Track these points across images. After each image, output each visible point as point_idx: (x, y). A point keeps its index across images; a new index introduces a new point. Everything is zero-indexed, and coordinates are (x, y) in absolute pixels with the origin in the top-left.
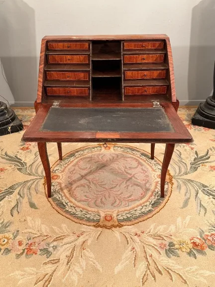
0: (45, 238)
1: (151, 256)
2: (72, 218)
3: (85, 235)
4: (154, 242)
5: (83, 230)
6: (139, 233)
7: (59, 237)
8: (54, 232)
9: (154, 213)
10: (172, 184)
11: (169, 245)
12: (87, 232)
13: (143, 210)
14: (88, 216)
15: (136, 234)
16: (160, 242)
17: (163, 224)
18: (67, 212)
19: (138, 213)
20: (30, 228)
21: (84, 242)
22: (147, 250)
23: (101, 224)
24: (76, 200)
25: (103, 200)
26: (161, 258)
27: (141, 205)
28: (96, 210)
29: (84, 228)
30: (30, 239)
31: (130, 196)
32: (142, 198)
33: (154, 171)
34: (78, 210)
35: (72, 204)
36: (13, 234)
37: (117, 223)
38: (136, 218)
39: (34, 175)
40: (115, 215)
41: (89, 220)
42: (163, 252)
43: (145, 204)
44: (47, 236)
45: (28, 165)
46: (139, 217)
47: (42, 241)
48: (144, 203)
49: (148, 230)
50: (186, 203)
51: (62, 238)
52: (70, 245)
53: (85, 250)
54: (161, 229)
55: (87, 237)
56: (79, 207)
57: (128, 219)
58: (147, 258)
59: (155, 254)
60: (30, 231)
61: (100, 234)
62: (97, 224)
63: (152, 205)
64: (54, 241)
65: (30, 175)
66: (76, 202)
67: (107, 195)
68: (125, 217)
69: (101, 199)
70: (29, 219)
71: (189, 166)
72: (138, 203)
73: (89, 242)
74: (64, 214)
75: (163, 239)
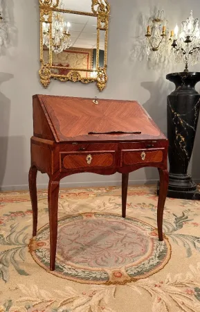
0: (49, 303)
1: (183, 304)
2: (75, 280)
3: (97, 294)
4: (179, 290)
5: (93, 289)
6: (157, 284)
7: (67, 300)
8: (59, 296)
9: (163, 264)
10: (167, 239)
11: (196, 291)
12: (100, 290)
13: (151, 263)
14: (94, 275)
15: (156, 286)
16: (185, 289)
17: (178, 273)
18: (67, 274)
19: (147, 266)
20: (26, 296)
21: (100, 301)
22: (176, 299)
23: (112, 281)
24: (73, 262)
25: (104, 259)
26: (196, 304)
27: (146, 259)
28: (100, 269)
29: (94, 287)
30: (29, 307)
31: (132, 253)
32: (144, 253)
33: (144, 230)
34: (79, 271)
35: (70, 267)
36: (4, 305)
37: (129, 278)
38: (148, 271)
39: (15, 245)
40: (123, 271)
41: (95, 279)
42: (193, 298)
43: (150, 258)
44: (50, 301)
45: (5, 237)
46: (150, 269)
47: (47, 307)
48: (148, 257)
49: (166, 281)
50: (189, 253)
51: (71, 300)
52: (83, 306)
53: (105, 310)
54: (178, 277)
55: (102, 295)
56: (80, 268)
57: (140, 273)
58: (180, 307)
59: (186, 302)
60: (26, 298)
61: (116, 290)
62: (108, 282)
63: (158, 257)
64: (62, 305)
65: (10, 244)
66: (74, 264)
67: (107, 255)
68: (136, 272)
69: (102, 258)
70: (21, 286)
71: (174, 225)
72: (142, 258)
73: (106, 301)
74: (64, 277)
75: (186, 286)
